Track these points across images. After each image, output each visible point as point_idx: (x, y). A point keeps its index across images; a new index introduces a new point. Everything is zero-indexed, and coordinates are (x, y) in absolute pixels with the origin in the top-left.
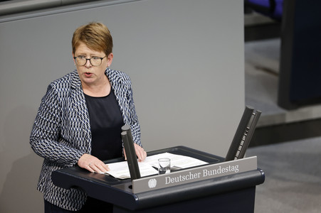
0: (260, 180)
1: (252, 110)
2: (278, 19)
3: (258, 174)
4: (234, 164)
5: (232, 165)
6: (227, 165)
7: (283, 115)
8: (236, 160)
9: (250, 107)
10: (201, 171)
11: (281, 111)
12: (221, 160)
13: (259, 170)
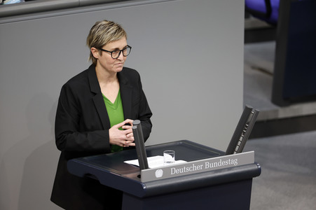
0: (257, 173)
1: (251, 109)
2: (274, 24)
3: (255, 167)
4: (234, 158)
5: (231, 158)
6: (227, 159)
7: (276, 111)
8: (235, 154)
9: (249, 107)
10: (204, 163)
11: (275, 107)
12: (222, 154)
13: (255, 163)
